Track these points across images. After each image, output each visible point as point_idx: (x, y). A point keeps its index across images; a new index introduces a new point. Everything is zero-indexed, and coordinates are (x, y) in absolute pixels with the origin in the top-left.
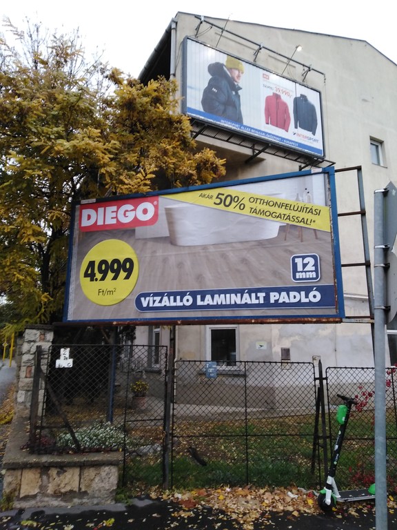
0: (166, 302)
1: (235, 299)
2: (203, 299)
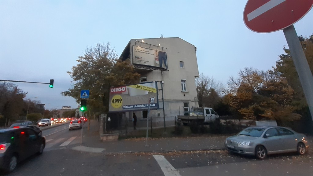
0: (128, 107)
1: (141, 106)
2: (135, 106)
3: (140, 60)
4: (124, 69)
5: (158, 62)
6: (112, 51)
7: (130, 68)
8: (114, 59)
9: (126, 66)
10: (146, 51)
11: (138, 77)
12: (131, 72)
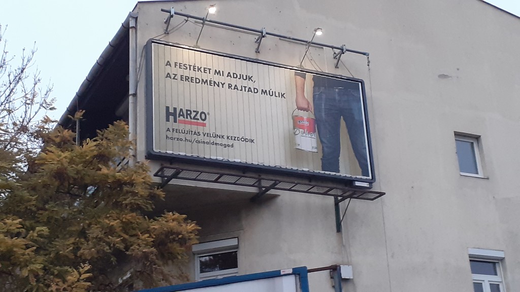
3: (194, 128)
4: (91, 189)
5: (308, 142)
6: (18, 79)
7: (132, 184)
8: (23, 129)
9: (105, 170)
10: (235, 76)
11: (183, 241)
12: (136, 208)
